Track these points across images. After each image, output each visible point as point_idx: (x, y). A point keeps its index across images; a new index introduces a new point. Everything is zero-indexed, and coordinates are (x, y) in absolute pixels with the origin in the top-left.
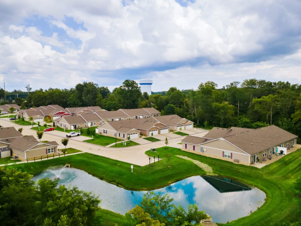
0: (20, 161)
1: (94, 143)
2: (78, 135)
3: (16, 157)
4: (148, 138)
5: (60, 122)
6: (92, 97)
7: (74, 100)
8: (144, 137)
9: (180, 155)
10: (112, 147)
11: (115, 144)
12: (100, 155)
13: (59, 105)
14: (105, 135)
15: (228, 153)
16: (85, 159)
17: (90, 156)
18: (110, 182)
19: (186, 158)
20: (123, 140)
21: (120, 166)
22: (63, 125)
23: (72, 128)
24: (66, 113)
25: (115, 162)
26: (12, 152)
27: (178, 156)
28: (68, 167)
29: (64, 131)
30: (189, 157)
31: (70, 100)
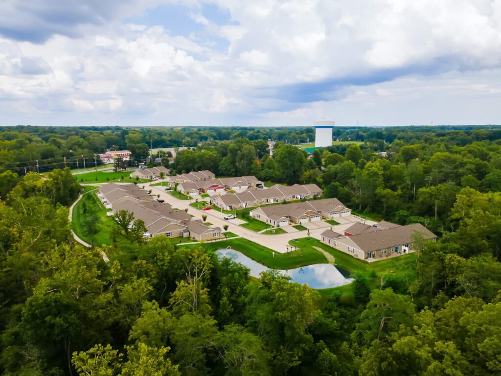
0: (197, 241)
1: (248, 228)
2: (234, 218)
3: (194, 238)
4: (297, 226)
5: (217, 201)
6: (247, 163)
7: (226, 165)
8: (293, 224)
9: (316, 246)
10: (263, 233)
11: (265, 230)
12: (252, 241)
13: (209, 170)
14: (258, 219)
15: (351, 248)
16: (242, 243)
17: (245, 241)
18: (258, 262)
19: (320, 249)
20: (273, 227)
21: (266, 252)
22: (219, 204)
23: (228, 209)
24: (220, 186)
25: (263, 248)
26: (189, 233)
27: (314, 247)
28: (229, 248)
29: (220, 211)
30: (322, 249)
31: (222, 164)
